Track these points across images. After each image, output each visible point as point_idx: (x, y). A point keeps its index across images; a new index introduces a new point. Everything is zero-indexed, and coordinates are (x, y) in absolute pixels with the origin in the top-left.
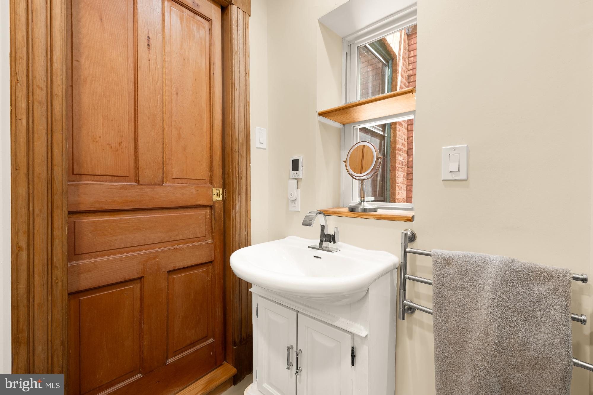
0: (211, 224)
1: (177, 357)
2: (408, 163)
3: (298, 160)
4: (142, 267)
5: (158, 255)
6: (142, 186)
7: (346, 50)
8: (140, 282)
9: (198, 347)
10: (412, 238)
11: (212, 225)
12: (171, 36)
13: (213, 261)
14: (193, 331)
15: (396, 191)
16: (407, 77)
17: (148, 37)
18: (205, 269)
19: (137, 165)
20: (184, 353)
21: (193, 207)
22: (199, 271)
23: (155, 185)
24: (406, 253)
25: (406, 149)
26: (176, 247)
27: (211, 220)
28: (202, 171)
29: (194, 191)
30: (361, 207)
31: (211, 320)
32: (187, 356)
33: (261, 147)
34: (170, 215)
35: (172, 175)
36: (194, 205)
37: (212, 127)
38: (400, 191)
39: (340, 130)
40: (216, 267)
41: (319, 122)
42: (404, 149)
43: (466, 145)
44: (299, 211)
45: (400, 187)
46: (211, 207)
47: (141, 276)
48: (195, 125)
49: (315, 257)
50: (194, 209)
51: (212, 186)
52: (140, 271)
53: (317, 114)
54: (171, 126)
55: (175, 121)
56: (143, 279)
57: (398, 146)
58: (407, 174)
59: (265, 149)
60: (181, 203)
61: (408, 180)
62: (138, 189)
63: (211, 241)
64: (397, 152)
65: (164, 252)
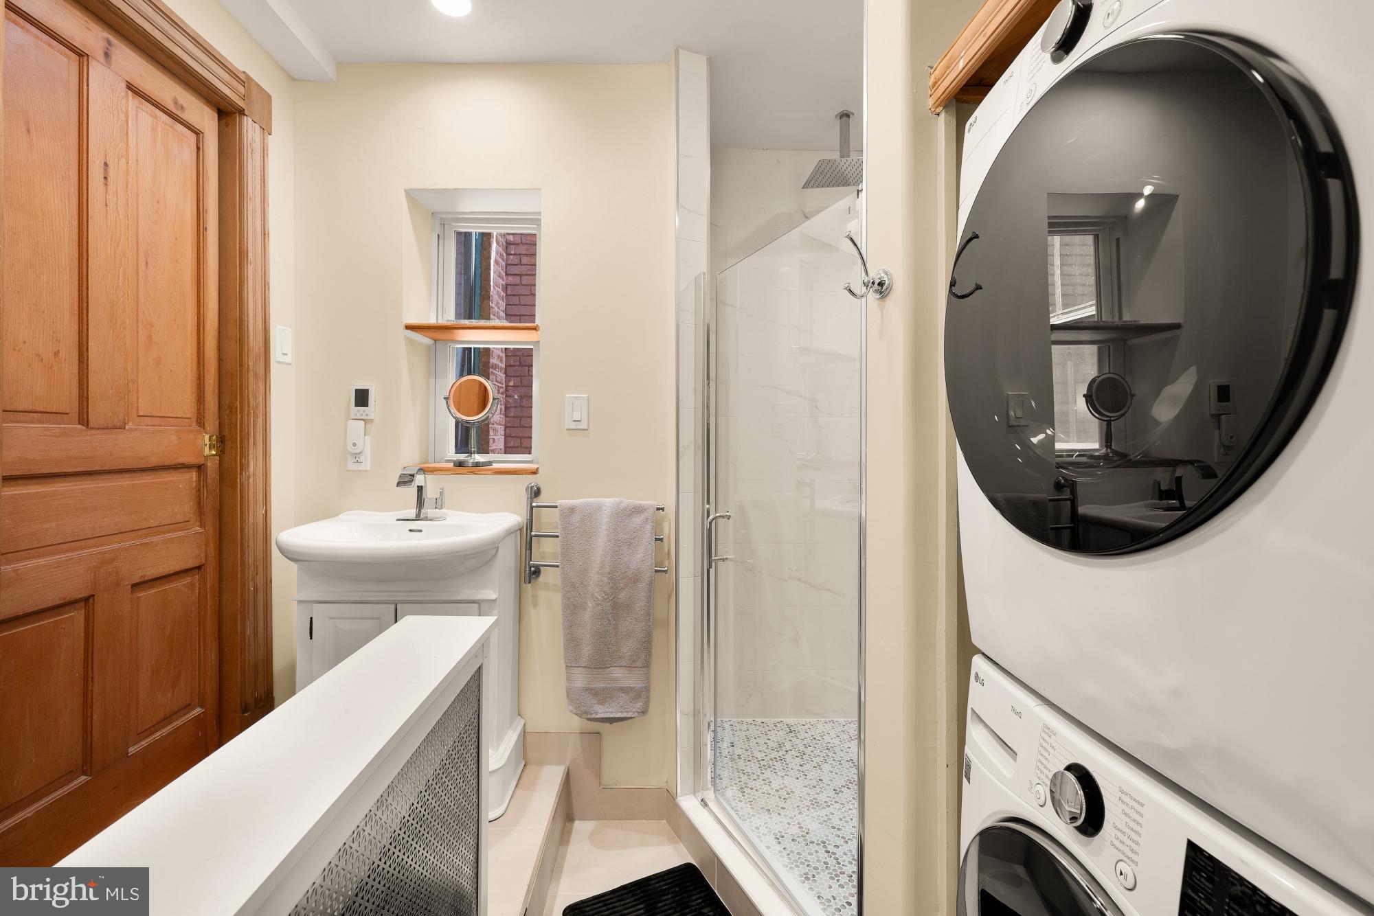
0: (200, 498)
1: (144, 743)
2: (506, 390)
3: (368, 390)
4: (93, 577)
5: (117, 556)
6: (94, 431)
7: (438, 230)
8: (85, 605)
9: (178, 723)
10: (536, 493)
11: (202, 500)
12: (137, 161)
13: (204, 565)
14: (169, 695)
15: (490, 437)
16: (505, 243)
17: (106, 164)
18: (188, 580)
19: (85, 393)
20: (156, 736)
21: (169, 469)
22: (180, 584)
23: (115, 428)
24: (532, 508)
25: (504, 366)
26: (145, 541)
27: (199, 490)
28: (184, 402)
29: (174, 438)
30: (471, 461)
31: (197, 674)
32: (162, 738)
33: (284, 361)
34: (134, 482)
35: (138, 410)
36: (173, 464)
37: (202, 324)
38: (495, 437)
39: (429, 347)
40: (208, 576)
41: (405, 337)
42: (500, 365)
43: (586, 396)
44: (368, 469)
45: (495, 430)
46: (200, 468)
47: (91, 594)
48: (175, 319)
49: (410, 531)
50: (171, 471)
51: (202, 430)
52: (89, 584)
53: (403, 327)
54: (137, 322)
55: (144, 312)
56: (94, 600)
57: (492, 361)
58: (506, 408)
59: (290, 364)
60: (154, 461)
61: (507, 419)
62: (87, 435)
63: (198, 528)
64: (491, 370)
65: (127, 549)
